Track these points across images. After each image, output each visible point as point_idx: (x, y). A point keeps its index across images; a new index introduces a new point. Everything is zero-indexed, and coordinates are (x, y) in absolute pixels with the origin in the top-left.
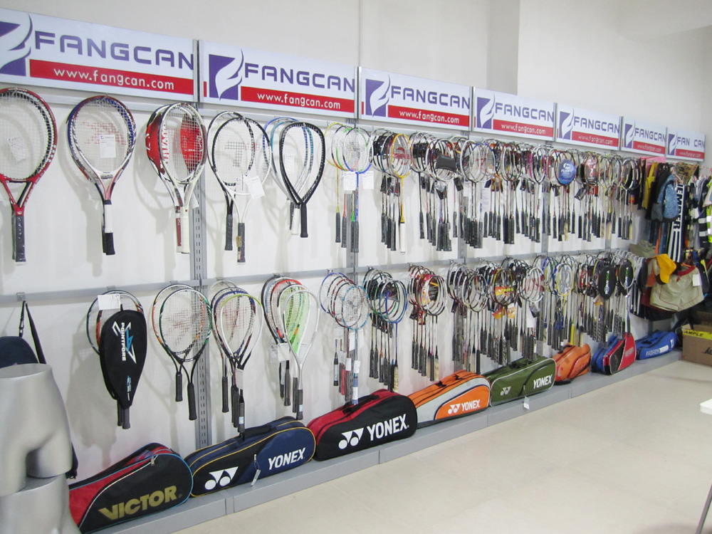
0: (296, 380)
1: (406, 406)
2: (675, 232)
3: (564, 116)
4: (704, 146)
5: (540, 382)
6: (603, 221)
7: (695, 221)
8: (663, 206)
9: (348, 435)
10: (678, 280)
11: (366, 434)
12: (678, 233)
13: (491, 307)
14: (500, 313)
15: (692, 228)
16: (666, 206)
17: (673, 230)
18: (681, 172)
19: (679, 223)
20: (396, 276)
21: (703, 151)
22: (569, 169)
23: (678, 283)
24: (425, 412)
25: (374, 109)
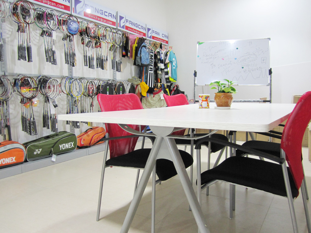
2: (150, 73)
4: (168, 38)
6: (105, 61)
7: (161, 69)
8: (141, 58)
10: (154, 97)
12: (152, 73)
14: (28, 104)
15: (160, 72)
16: (142, 58)
17: (149, 72)
18: (154, 46)
19: (152, 68)
21: (167, 40)
23: (154, 98)
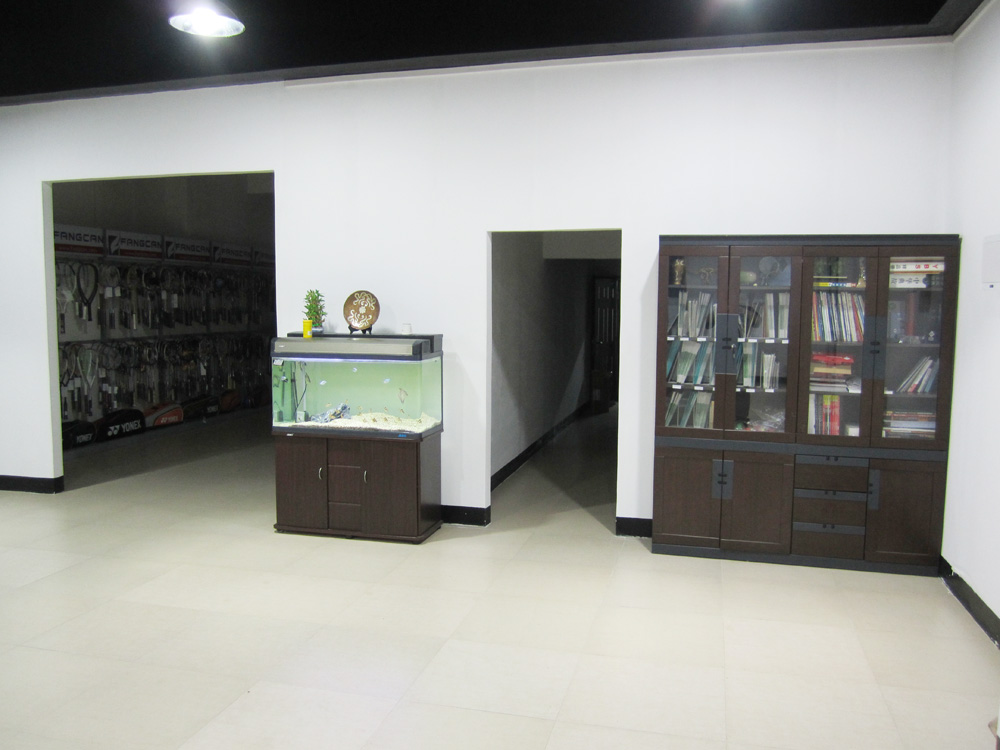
0: (86, 397)
1: (138, 415)
3: (216, 249)
5: (212, 409)
9: (112, 428)
11: (121, 429)
13: (176, 365)
20: (130, 343)
22: (220, 282)
24: (149, 421)
25: (112, 251)
